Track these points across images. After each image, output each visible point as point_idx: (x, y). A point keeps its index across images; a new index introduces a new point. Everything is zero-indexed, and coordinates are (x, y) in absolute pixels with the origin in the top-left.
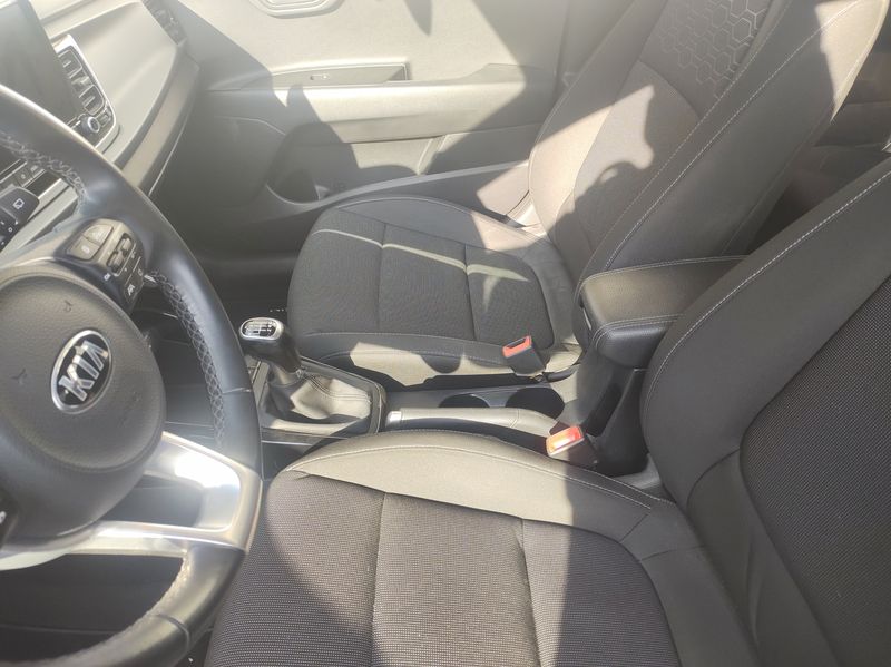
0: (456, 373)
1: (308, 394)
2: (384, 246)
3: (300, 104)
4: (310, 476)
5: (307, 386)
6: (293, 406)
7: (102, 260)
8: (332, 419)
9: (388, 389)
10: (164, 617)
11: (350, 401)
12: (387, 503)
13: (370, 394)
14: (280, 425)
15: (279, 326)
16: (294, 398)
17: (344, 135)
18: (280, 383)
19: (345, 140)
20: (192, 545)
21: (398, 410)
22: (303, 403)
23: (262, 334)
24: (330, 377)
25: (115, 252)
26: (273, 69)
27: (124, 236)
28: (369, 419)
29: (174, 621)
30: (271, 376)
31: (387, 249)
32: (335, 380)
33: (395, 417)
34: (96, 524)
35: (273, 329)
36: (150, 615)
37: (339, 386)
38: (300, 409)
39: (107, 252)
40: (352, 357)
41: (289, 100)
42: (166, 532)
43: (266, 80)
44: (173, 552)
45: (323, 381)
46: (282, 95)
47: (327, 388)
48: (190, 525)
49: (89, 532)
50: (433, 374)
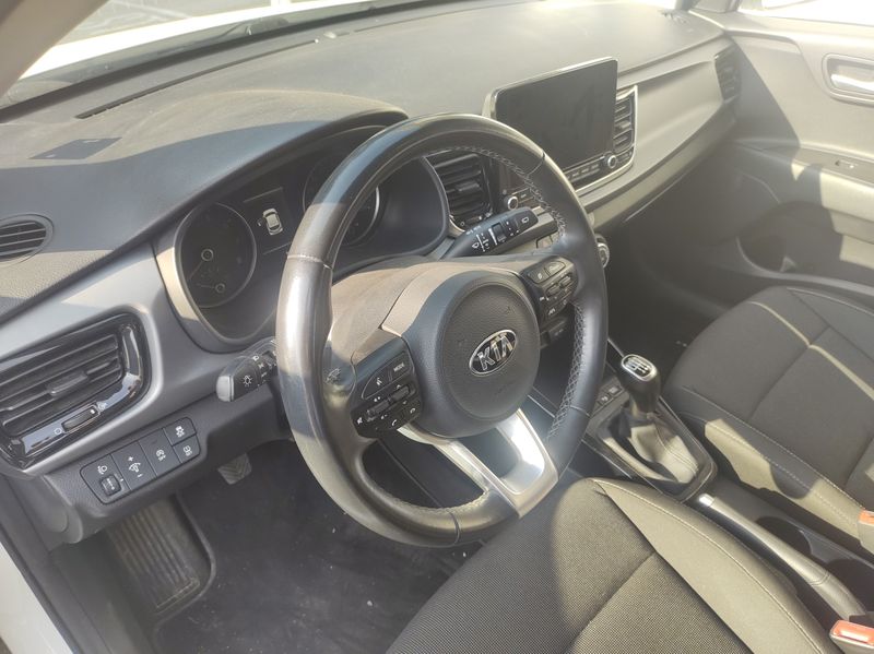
0: (797, 501)
1: (647, 435)
2: (813, 347)
3: (811, 183)
4: (606, 496)
5: (650, 428)
6: (630, 436)
7: (544, 286)
8: (655, 466)
9: (721, 475)
10: (453, 517)
11: (679, 461)
12: (651, 560)
13: (701, 468)
14: (611, 443)
15: (653, 372)
16: (635, 431)
17: (840, 225)
18: (630, 413)
19: (839, 228)
20: (492, 489)
21: (713, 496)
22: (639, 438)
23: (637, 372)
24: (675, 432)
25: (556, 284)
26: (804, 143)
27: (569, 274)
28: (685, 486)
29: (457, 524)
30: (627, 404)
31: (811, 350)
32: (678, 438)
33: (706, 500)
34: (453, 440)
35: (648, 372)
36: (447, 511)
37: (678, 443)
38: (634, 441)
39: (551, 282)
40: (707, 427)
41: (802, 175)
42: (483, 470)
43: (792, 150)
44: (482, 485)
45: (666, 432)
46: (797, 169)
47: (667, 439)
48: (499, 477)
49: (447, 441)
50: (773, 487)
